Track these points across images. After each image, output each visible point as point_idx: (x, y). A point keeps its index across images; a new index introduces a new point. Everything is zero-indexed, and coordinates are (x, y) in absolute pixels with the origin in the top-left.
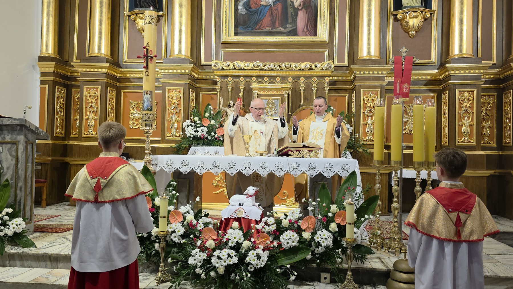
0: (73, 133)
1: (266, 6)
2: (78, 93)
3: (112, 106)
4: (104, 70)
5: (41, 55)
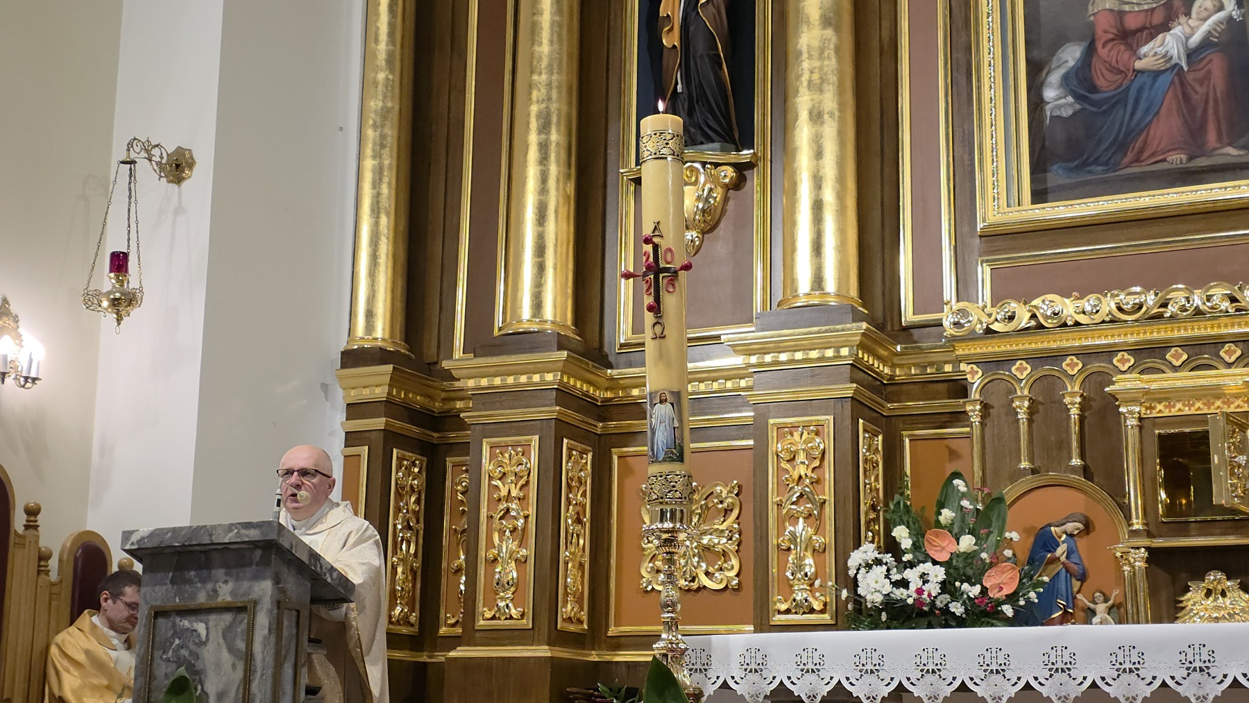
0: (447, 618)
1: (1156, 74)
2: (467, 471)
3: (578, 508)
4: (549, 377)
5: (350, 348)
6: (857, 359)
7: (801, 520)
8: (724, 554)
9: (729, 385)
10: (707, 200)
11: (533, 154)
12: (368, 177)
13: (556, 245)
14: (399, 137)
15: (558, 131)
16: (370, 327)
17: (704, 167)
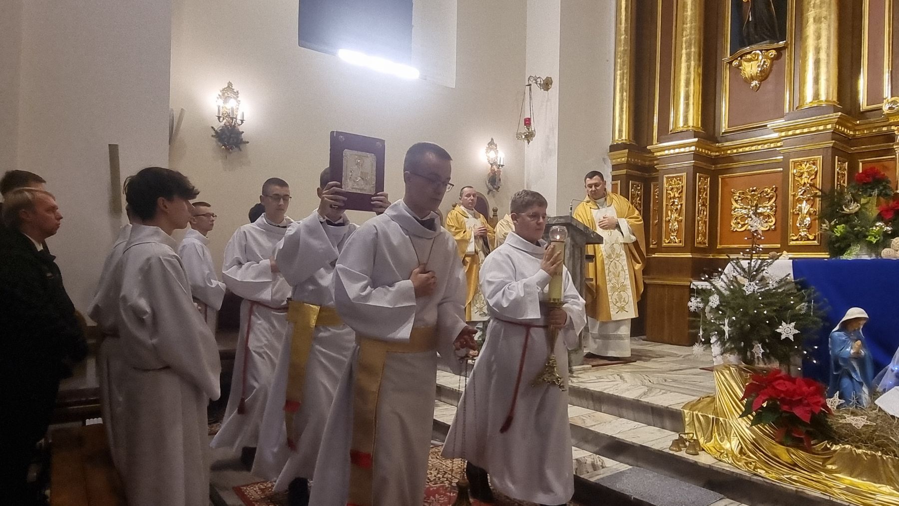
3: (704, 200)
4: (690, 149)
5: (613, 144)
6: (835, 129)
7: (805, 202)
8: (769, 216)
9: (772, 145)
10: (763, 65)
11: (684, 58)
12: (618, 77)
13: (694, 95)
14: (630, 60)
15: (695, 47)
16: (620, 136)
17: (761, 52)
